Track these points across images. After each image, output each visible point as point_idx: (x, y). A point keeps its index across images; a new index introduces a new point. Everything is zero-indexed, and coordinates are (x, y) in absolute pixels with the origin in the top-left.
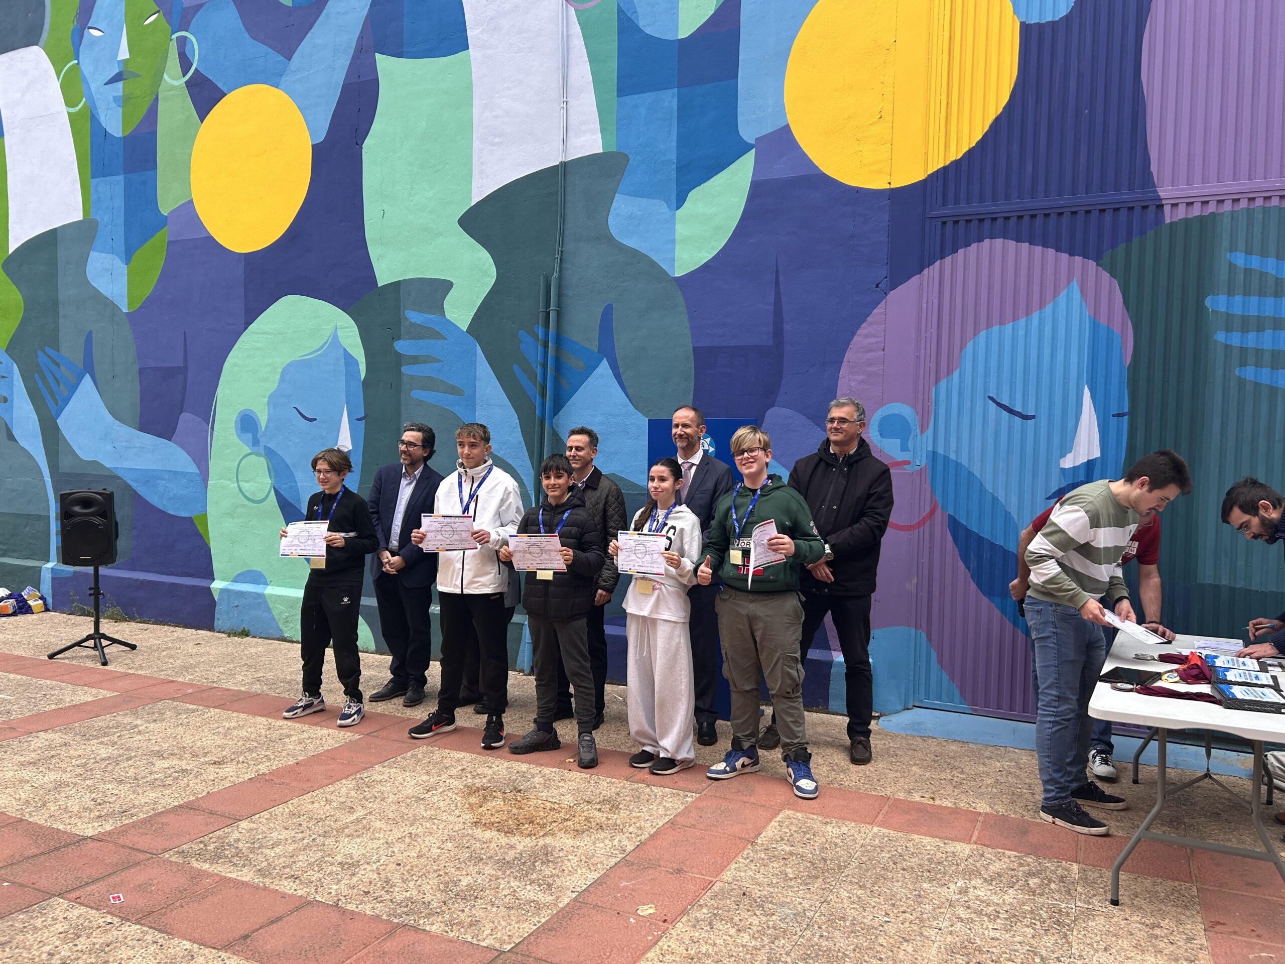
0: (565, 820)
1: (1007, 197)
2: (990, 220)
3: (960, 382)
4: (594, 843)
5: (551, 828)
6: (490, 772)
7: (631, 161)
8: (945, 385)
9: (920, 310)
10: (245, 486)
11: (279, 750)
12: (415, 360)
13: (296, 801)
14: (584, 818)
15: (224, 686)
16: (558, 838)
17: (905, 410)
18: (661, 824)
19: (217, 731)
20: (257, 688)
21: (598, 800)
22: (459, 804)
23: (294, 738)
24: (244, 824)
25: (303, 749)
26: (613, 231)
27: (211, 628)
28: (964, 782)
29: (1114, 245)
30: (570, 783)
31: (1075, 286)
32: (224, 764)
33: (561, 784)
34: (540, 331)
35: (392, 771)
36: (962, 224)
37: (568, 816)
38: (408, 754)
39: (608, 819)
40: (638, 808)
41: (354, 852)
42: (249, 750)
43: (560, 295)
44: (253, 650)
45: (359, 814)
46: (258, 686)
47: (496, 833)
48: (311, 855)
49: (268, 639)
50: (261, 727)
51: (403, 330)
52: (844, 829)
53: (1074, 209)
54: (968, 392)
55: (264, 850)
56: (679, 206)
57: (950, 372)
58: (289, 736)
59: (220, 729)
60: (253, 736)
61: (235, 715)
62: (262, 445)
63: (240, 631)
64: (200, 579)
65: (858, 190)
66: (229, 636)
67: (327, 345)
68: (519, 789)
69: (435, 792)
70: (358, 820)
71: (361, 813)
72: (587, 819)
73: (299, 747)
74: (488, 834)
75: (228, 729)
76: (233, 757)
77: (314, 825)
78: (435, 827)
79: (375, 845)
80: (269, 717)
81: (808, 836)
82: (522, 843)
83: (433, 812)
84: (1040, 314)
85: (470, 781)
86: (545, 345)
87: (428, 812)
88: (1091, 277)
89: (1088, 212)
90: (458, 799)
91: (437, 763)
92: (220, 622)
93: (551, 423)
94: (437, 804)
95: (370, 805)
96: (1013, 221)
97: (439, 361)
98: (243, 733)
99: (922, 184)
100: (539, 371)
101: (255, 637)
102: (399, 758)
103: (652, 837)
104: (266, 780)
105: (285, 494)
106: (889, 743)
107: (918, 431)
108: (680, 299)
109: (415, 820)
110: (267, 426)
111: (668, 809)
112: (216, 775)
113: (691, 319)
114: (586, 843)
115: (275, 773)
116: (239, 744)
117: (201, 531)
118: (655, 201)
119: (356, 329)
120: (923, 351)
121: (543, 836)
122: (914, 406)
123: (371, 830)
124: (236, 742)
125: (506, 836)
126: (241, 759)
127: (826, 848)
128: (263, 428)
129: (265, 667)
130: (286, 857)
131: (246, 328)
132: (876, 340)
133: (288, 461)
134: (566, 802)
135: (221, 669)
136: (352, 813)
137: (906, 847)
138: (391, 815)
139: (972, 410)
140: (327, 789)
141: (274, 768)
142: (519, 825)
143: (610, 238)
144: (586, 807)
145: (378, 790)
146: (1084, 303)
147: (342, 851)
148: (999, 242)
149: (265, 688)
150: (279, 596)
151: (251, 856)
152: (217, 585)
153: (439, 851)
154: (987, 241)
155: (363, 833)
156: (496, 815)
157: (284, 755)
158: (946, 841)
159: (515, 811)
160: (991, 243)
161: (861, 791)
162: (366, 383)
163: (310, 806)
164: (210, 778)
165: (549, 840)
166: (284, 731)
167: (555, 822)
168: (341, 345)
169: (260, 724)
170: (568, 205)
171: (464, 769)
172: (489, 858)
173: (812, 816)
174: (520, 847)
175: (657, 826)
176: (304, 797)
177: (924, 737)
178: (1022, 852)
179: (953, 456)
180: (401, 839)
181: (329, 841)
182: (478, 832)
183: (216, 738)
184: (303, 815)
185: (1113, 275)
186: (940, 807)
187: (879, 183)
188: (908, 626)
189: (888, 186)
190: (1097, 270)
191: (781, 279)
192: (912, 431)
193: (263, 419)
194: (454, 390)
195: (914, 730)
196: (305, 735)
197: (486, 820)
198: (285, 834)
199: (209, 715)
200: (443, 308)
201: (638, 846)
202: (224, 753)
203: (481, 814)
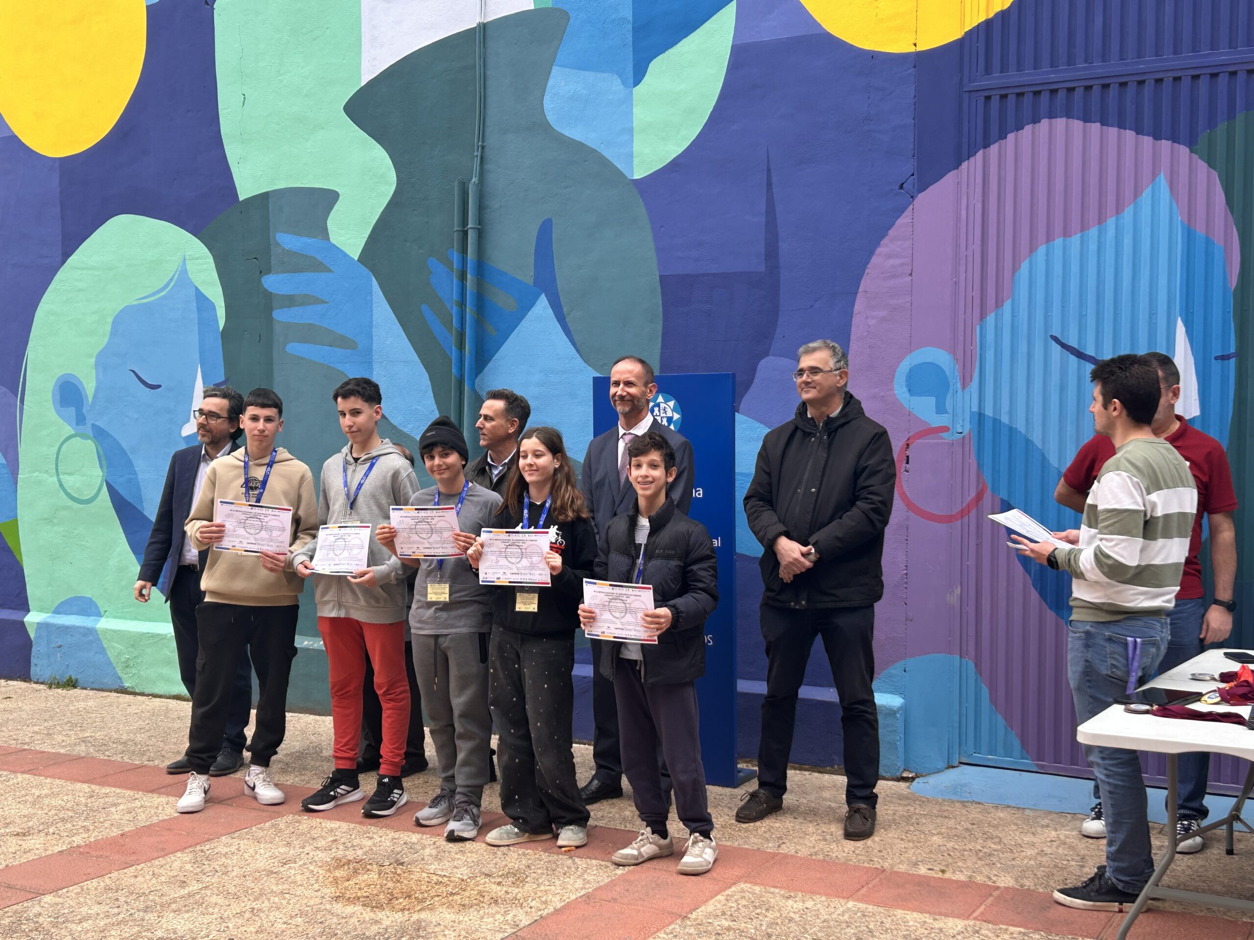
0: (452, 894)
1: (1070, 61)
2: (1048, 93)
3: (1013, 316)
4: (482, 918)
5: (432, 902)
6: (369, 843)
7: (572, 21)
8: (993, 321)
9: (958, 219)
10: (68, 481)
11: (101, 820)
12: (291, 301)
13: (114, 875)
14: (476, 892)
15: (38, 748)
16: (437, 913)
17: (940, 357)
18: (573, 897)
19: (24, 798)
20: (81, 750)
21: (500, 873)
22: (321, 877)
23: (122, 807)
24: (48, 898)
25: (131, 819)
26: (551, 117)
27: (26, 677)
28: (995, 853)
29: (1212, 124)
30: (469, 855)
31: (1162, 181)
32: (29, 835)
33: (458, 856)
34: (456, 257)
35: (242, 842)
36: (1012, 99)
37: (457, 890)
38: (267, 824)
39: (507, 892)
40: (549, 881)
41: (179, 927)
42: (63, 820)
43: (481, 208)
44: (82, 705)
45: (191, 889)
46: (83, 748)
47: (360, 907)
48: (126, 930)
49: (103, 690)
50: (81, 794)
51: (273, 261)
52: (810, 904)
53: (1159, 76)
54: (1023, 329)
55: (69, 925)
56: (637, 81)
57: (999, 304)
58: (115, 805)
59: (27, 797)
60: (69, 805)
61: (48, 780)
62: (89, 423)
63: (65, 680)
64: (10, 611)
65: (873, 55)
66: (50, 687)
67: (172, 284)
68: (402, 861)
69: (293, 865)
70: (190, 895)
71: (195, 888)
72: (481, 894)
73: (127, 817)
74: (350, 909)
75: (38, 797)
76: (41, 828)
77: (134, 900)
78: (284, 902)
79: (207, 919)
80: (93, 783)
81: (758, 911)
82: (391, 919)
83: (286, 886)
84: (1117, 220)
85: (341, 853)
86: (463, 277)
87: (280, 887)
88: (1183, 170)
89: (1177, 79)
90: (321, 872)
91: (303, 834)
92: (38, 669)
93: (473, 385)
94: (293, 877)
95: (208, 879)
96: (1079, 93)
97: (324, 302)
98: (57, 802)
99: (959, 44)
100: (455, 311)
101: (85, 689)
102: (254, 829)
103: (557, 911)
104: (81, 853)
105: (122, 492)
106: (915, 809)
107: (959, 386)
108: (641, 210)
109: (261, 895)
110: (95, 397)
111: (589, 882)
112: (18, 848)
113: (656, 237)
114: (471, 918)
115: (93, 845)
116: (50, 814)
117: (11, 544)
118: (606, 75)
119: (211, 260)
120: (963, 276)
121: (419, 911)
122: (953, 352)
123: (204, 906)
124: (46, 811)
125: (372, 911)
126: (51, 830)
127: (777, 924)
128: (90, 400)
129: (94, 725)
130: (95, 931)
131: (64, 262)
132: (902, 261)
133: (125, 445)
134: (459, 876)
135: (36, 728)
136: (184, 887)
137: (882, 923)
138: (232, 890)
139: (1030, 355)
140: (156, 862)
141: (92, 839)
142: (391, 900)
143: (546, 127)
144: (482, 880)
145: (220, 863)
146: (1175, 205)
147: (165, 926)
148: (1060, 123)
149: (91, 750)
150: (115, 631)
151: (53, 930)
152: (32, 619)
153: (284, 926)
154: (1045, 122)
155: (193, 908)
156: (366, 889)
157: (106, 825)
158: (937, 917)
159: (390, 885)
160: (1050, 126)
161: (851, 863)
162: (226, 334)
163: (132, 881)
164: (10, 850)
165: (423, 915)
166: (110, 800)
167: (438, 896)
168: (191, 282)
169: (81, 791)
170: (489, 83)
171: (335, 841)
172: (345, 933)
173: (772, 890)
174: (386, 922)
175: (568, 900)
176: (125, 871)
177: (965, 802)
178: (1031, 928)
179: (1005, 419)
180: (241, 914)
181: (151, 917)
182: (338, 907)
183: (22, 806)
184: (122, 890)
185: (1211, 164)
186: (950, 881)
187: (900, 45)
188: (950, 653)
189: (912, 49)
190: (1190, 159)
191: (774, 179)
192: (951, 384)
193: (89, 386)
194: (344, 342)
195: (955, 793)
196: (138, 803)
197: (352, 894)
198: (96, 909)
199: (15, 781)
200: (326, 229)
201: (536, 921)
202: (30, 824)
203: (346, 888)
